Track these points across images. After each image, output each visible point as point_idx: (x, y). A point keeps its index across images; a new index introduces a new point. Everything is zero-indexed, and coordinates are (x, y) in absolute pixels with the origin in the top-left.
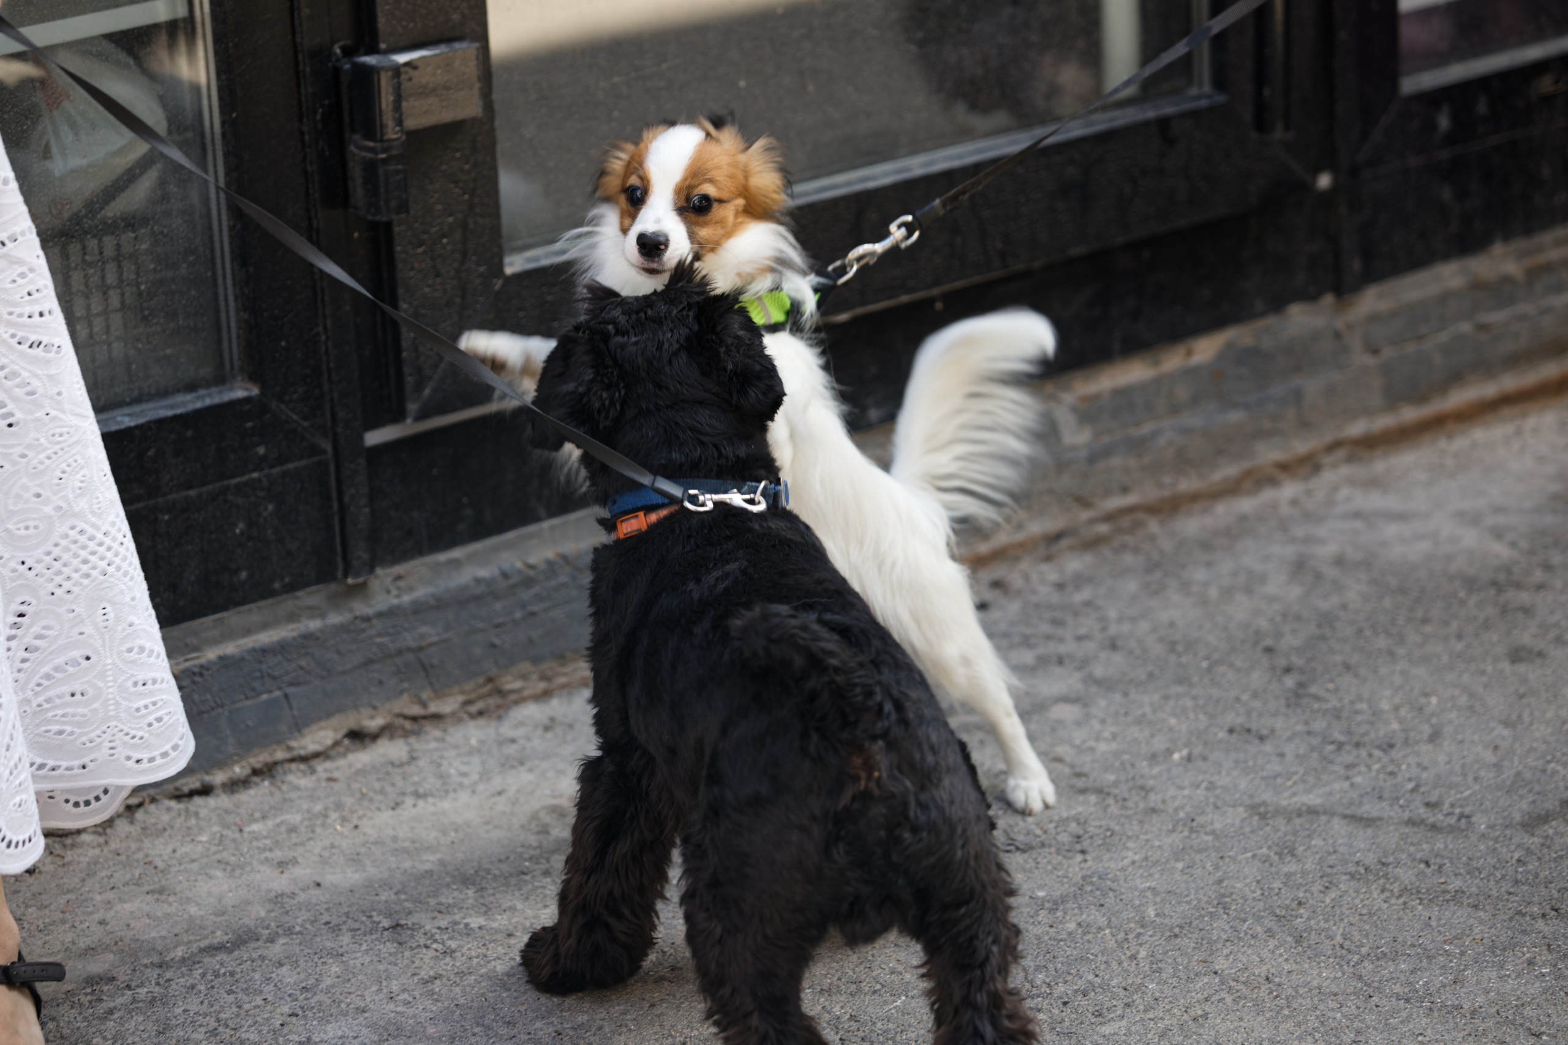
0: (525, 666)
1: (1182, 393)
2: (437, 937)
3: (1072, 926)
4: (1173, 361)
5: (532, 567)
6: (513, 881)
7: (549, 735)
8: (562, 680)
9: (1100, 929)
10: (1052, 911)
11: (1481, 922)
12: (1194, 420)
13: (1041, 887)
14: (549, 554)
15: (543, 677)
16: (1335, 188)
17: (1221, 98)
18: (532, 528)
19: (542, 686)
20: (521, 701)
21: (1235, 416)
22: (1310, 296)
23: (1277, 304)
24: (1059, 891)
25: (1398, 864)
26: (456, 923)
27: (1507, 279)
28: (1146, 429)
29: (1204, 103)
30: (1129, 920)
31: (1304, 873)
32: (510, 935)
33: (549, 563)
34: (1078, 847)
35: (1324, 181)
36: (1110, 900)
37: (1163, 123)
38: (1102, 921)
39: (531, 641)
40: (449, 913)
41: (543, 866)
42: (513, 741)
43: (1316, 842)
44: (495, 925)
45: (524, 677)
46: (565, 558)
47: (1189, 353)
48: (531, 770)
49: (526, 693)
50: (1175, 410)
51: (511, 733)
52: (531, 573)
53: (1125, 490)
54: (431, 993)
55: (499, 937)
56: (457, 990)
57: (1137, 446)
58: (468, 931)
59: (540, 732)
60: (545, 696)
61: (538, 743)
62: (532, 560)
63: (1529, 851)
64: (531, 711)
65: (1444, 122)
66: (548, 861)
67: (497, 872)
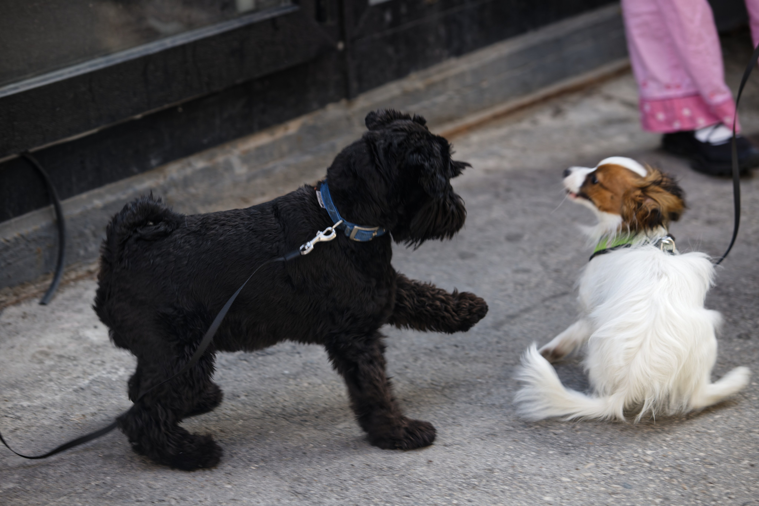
0: (7, 290)
1: (285, 148)
2: (10, 412)
3: (306, 385)
4: (280, 133)
5: (8, 241)
6: (36, 385)
7: (26, 320)
8: (23, 295)
9: (320, 385)
10: (295, 379)
11: (490, 368)
12: (291, 160)
13: (286, 369)
14: (15, 234)
15: (16, 295)
16: (345, 49)
17: (296, 8)
18: (7, 223)
19: (14, 298)
20: (6, 306)
21: (308, 158)
22: (335, 100)
23: (323, 104)
24: (294, 370)
25: (443, 347)
26: (16, 405)
27: (417, 91)
28: (270, 165)
29: (289, 10)
30: (332, 380)
31: (403, 354)
32: (44, 408)
33: (16, 239)
34: (295, 351)
35: (341, 46)
36: (319, 372)
37: (273, 20)
38: (319, 382)
39: (9, 277)
40: (11, 401)
41: (48, 377)
42: (9, 324)
43: (404, 341)
44: (35, 404)
45: (6, 295)
46: (22, 236)
47: (286, 129)
48: (23, 336)
49: (8, 302)
50: (282, 156)
51: (7, 321)
52: (8, 244)
53: (263, 194)
54: (17, 436)
55: (40, 409)
56: (29, 434)
57: (267, 173)
58: (23, 408)
59: (21, 319)
60: (17, 303)
61: (22, 324)
62: (8, 238)
63: (499, 338)
64: (12, 310)
65: (388, 17)
66: (49, 374)
67: (26, 382)
